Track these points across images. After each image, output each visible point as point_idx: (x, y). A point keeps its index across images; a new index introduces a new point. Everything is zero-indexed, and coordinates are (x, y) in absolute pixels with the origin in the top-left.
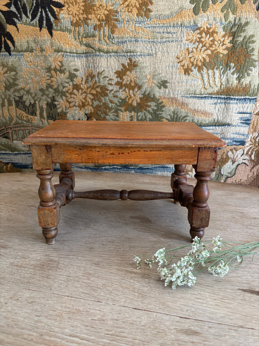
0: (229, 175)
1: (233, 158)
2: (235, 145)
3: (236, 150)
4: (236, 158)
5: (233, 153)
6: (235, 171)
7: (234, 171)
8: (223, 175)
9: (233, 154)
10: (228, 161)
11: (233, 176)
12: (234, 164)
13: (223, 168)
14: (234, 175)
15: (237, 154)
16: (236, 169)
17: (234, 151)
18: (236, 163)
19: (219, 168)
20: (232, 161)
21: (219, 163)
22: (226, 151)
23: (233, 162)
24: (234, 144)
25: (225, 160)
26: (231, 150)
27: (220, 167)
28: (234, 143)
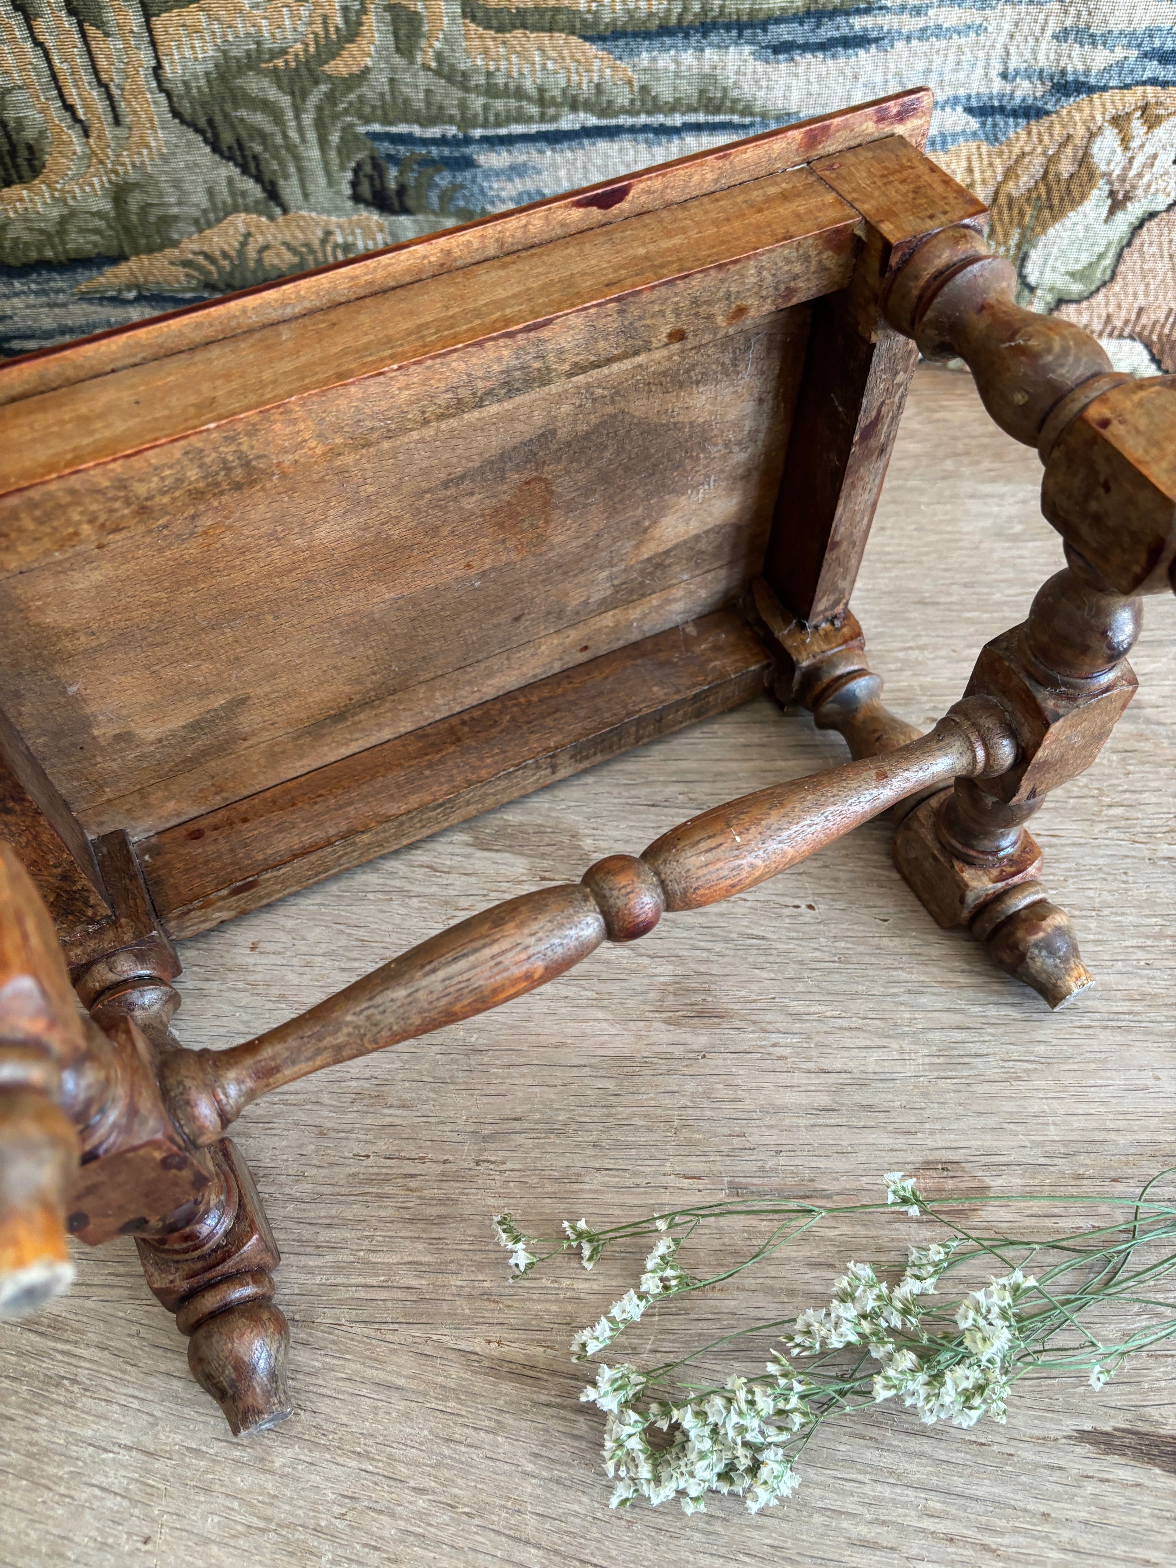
0: (1076, 288)
1: (1123, 179)
2: (1153, 82)
3: (1152, 122)
4: (1140, 175)
5: (1125, 142)
6: (1119, 256)
7: (1108, 261)
8: (1032, 289)
9: (1126, 149)
10: (1083, 197)
11: (1098, 290)
12: (1120, 216)
13: (1042, 241)
14: (1104, 284)
15: (1149, 150)
16: (1129, 244)
17: (1137, 127)
18: (1134, 211)
19: (1019, 246)
20: (1112, 194)
21: (1022, 214)
22: (1081, 131)
23: (1117, 204)
24: (1148, 74)
25: (1069, 191)
26: (1119, 121)
27: (1023, 236)
28: (1153, 69)
